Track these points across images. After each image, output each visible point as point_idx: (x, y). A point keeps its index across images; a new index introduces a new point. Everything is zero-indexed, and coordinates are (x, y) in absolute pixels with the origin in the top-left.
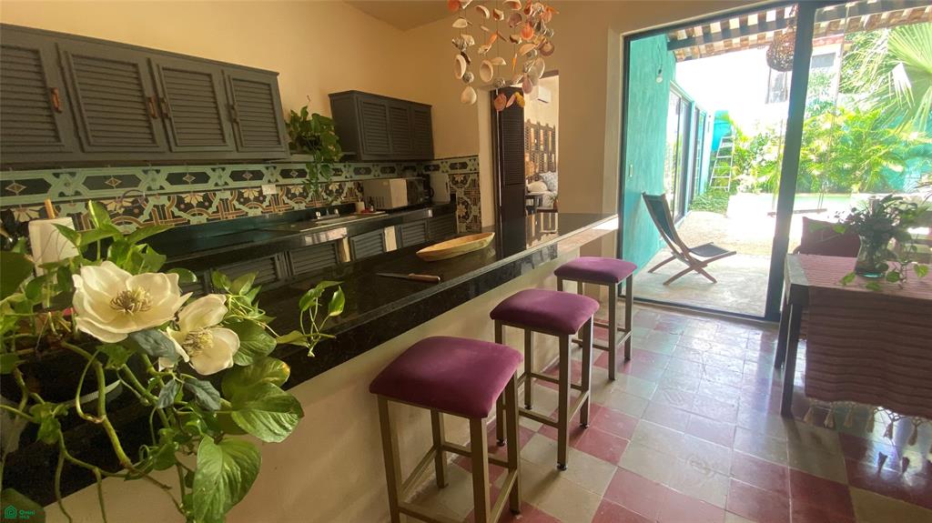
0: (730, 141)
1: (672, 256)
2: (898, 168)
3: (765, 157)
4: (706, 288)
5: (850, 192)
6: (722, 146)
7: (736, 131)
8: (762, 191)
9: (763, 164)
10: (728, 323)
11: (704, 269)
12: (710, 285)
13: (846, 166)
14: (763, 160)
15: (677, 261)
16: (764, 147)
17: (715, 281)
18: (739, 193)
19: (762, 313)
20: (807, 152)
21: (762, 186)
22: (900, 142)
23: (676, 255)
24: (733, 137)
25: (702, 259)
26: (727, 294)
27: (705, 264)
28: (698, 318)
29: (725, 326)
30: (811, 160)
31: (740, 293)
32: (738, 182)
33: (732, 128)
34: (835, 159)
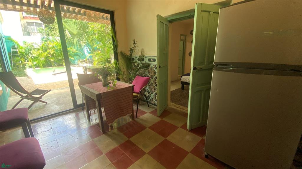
0: (15, 48)
1: (21, 99)
2: (73, 59)
3: (33, 55)
4: (44, 107)
5: (63, 66)
6: (12, 50)
7: (16, 45)
8: (36, 67)
9: (33, 57)
10: (64, 115)
11: (41, 100)
12: (45, 105)
13: (60, 58)
14: (32, 56)
15: (25, 100)
16: (31, 52)
17: (46, 103)
18: (27, 69)
19: (72, 107)
20: (47, 54)
21: (35, 65)
22: (71, 52)
23: (23, 98)
24: (16, 47)
25: (38, 96)
26: (55, 106)
27: (41, 97)
28: (52, 119)
29: (64, 117)
30: (49, 56)
31: (58, 103)
32: (25, 65)
33: (14, 43)
34: (56, 56)
